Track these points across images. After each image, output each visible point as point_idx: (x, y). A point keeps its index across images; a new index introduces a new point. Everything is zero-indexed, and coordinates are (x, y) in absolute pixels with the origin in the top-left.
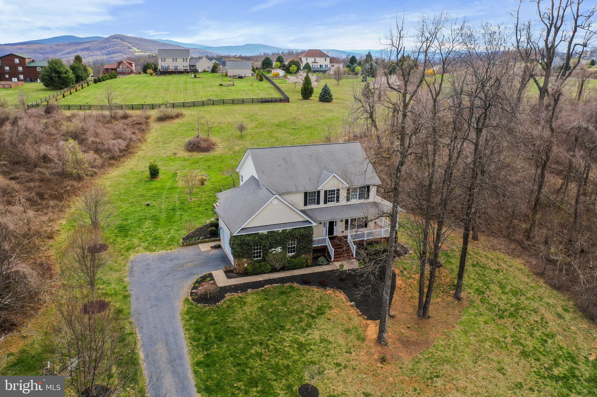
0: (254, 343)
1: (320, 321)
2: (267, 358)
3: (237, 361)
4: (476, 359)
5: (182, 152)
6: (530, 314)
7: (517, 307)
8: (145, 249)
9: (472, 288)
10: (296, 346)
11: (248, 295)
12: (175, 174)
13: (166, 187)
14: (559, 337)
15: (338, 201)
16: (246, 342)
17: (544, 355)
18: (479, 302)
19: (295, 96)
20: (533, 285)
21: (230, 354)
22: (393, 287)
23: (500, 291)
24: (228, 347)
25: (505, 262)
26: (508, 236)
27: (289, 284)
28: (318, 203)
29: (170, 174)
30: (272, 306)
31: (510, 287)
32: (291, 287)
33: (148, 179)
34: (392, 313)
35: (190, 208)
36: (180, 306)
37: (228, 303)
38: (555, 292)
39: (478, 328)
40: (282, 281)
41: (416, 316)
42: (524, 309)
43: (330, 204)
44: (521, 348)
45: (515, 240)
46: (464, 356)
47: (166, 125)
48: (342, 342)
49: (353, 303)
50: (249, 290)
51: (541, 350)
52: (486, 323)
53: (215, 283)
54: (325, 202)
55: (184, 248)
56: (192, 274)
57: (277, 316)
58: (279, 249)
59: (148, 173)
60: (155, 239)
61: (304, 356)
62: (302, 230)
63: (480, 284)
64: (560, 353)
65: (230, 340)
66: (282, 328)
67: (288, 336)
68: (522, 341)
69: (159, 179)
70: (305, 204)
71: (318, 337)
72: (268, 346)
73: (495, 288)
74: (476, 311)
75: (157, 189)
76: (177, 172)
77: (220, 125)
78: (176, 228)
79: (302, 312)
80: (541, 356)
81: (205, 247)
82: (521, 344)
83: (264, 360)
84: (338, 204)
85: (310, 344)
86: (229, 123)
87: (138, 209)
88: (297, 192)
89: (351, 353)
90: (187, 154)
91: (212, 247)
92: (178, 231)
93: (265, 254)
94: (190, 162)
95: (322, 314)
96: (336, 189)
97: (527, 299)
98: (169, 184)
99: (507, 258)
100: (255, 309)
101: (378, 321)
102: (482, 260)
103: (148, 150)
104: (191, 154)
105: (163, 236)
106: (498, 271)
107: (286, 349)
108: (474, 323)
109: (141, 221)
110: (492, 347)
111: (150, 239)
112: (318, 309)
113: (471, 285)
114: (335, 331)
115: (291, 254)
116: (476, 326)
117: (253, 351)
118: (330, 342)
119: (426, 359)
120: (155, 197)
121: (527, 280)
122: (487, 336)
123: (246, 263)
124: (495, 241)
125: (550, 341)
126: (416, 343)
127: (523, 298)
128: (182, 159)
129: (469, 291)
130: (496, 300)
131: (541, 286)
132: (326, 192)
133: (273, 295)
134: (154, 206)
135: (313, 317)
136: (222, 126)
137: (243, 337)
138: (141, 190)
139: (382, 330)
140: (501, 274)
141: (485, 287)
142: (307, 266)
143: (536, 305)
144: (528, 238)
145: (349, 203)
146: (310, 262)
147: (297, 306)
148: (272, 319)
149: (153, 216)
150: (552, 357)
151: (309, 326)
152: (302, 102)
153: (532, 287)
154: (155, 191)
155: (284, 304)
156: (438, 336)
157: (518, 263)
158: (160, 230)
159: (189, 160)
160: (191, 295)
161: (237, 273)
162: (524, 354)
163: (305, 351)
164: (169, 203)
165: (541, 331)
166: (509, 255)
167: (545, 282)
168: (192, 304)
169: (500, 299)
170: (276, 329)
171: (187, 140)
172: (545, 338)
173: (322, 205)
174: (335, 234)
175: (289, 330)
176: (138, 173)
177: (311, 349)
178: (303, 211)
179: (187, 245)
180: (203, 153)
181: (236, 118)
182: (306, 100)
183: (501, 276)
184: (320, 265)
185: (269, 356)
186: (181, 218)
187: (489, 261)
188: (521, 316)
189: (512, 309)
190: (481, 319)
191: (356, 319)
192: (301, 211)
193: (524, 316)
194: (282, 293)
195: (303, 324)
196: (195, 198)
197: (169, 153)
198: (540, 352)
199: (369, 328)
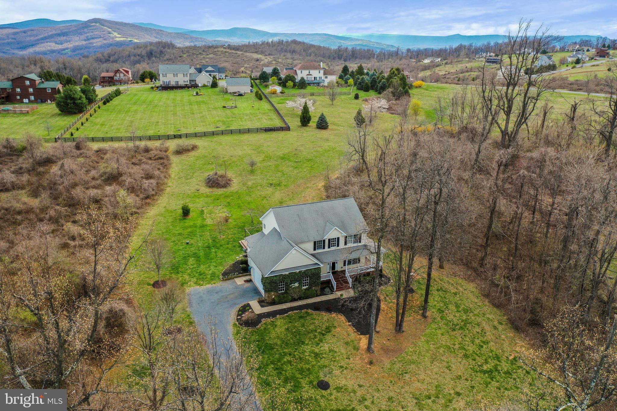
0: (285, 354)
1: (328, 337)
2: (295, 364)
3: (276, 366)
4: (433, 359)
5: (204, 188)
6: (474, 327)
7: (466, 322)
8: (195, 283)
9: (435, 309)
10: (313, 355)
11: (277, 319)
12: (202, 212)
13: (198, 225)
14: (492, 343)
15: (338, 246)
16: (280, 353)
17: (479, 356)
18: (439, 319)
19: (294, 123)
20: (480, 304)
21: (271, 362)
22: (378, 309)
23: (456, 310)
24: (269, 357)
25: (462, 286)
26: (467, 264)
27: (305, 310)
28: (324, 248)
29: (198, 212)
30: (295, 327)
31: (463, 306)
32: (307, 312)
33: (181, 218)
34: (378, 329)
35: (221, 246)
36: (231, 329)
37: (264, 326)
38: (495, 309)
39: (437, 338)
40: (300, 308)
41: (394, 331)
42: (470, 323)
43: (332, 248)
44: (464, 351)
45: (471, 268)
46: (425, 358)
47: (184, 157)
48: (343, 351)
49: (350, 323)
50: (278, 316)
51: (478, 353)
52: (442, 334)
53: (253, 312)
54: (329, 247)
55: (224, 282)
56: (235, 304)
57: (299, 334)
58: (297, 285)
59: (180, 211)
60: (201, 275)
61: (319, 362)
62: (313, 271)
63: (442, 305)
64: (491, 354)
65: (269, 353)
66: (303, 343)
67: (307, 348)
68: (466, 347)
69: (190, 217)
70: (315, 249)
71: (327, 348)
72: (295, 355)
73: (452, 307)
74: (437, 326)
75: (191, 227)
76: (203, 209)
77: (231, 158)
78: (214, 264)
79: (316, 331)
80: (477, 357)
81: (240, 281)
82: (465, 349)
83: (293, 365)
84: (338, 248)
85: (322, 354)
86: (240, 156)
87: (181, 248)
88: (309, 241)
89: (349, 359)
90: (208, 190)
91: (245, 281)
92: (216, 267)
93: (287, 289)
94: (212, 198)
95: (329, 332)
96: (336, 237)
97: (474, 315)
98: (199, 222)
99: (464, 283)
100: (283, 330)
101: (368, 336)
102: (445, 285)
103: (174, 187)
104: (211, 190)
105: (207, 272)
106: (455, 294)
107: (307, 357)
108: (434, 335)
109: (185, 258)
110: (444, 352)
111: (197, 275)
112: (326, 329)
113: (435, 306)
114: (338, 344)
115: (305, 287)
116: (435, 337)
117: (285, 360)
118: (336, 352)
119: (399, 361)
120: (192, 234)
121: (476, 301)
122: (442, 344)
123: (273, 295)
124: (457, 269)
125: (485, 346)
126: (393, 351)
127: (471, 315)
128: (205, 195)
129: (433, 310)
130: (452, 317)
131: (486, 305)
132: (329, 240)
133: (294, 319)
134: (192, 244)
135: (323, 335)
136: (234, 159)
137: (278, 351)
138: (178, 230)
139: (370, 343)
140: (458, 296)
141: (445, 307)
142: (317, 296)
143: (479, 320)
144: (482, 265)
145: (347, 246)
146: (319, 292)
147: (312, 327)
148: (295, 337)
149: (194, 254)
150: (484, 358)
151: (321, 341)
152: (301, 129)
153: (479, 306)
154: (189, 230)
155: (303, 326)
156: (409, 345)
157: (471, 286)
158: (202, 266)
159: (210, 196)
160: (237, 321)
161: (267, 303)
162: (466, 356)
163: (319, 359)
164: (204, 241)
165: (480, 339)
166: (466, 280)
167: (489, 302)
168: (238, 327)
169: (455, 316)
170: (299, 344)
171: (206, 175)
172: (482, 344)
173: (327, 249)
174: (336, 270)
175: (307, 344)
176: (171, 212)
177: (323, 357)
178: (313, 255)
179: (227, 280)
180: (222, 189)
181: (245, 150)
182: (305, 128)
183: (457, 298)
184: (326, 294)
185: (296, 362)
186: (217, 255)
187: (450, 286)
188: (467, 329)
189: (462, 324)
190: (439, 332)
191: (352, 334)
192: (312, 255)
193: (470, 328)
194: (301, 317)
195: (317, 339)
196: (224, 235)
197: (193, 189)
198: (477, 355)
199: (362, 341)
